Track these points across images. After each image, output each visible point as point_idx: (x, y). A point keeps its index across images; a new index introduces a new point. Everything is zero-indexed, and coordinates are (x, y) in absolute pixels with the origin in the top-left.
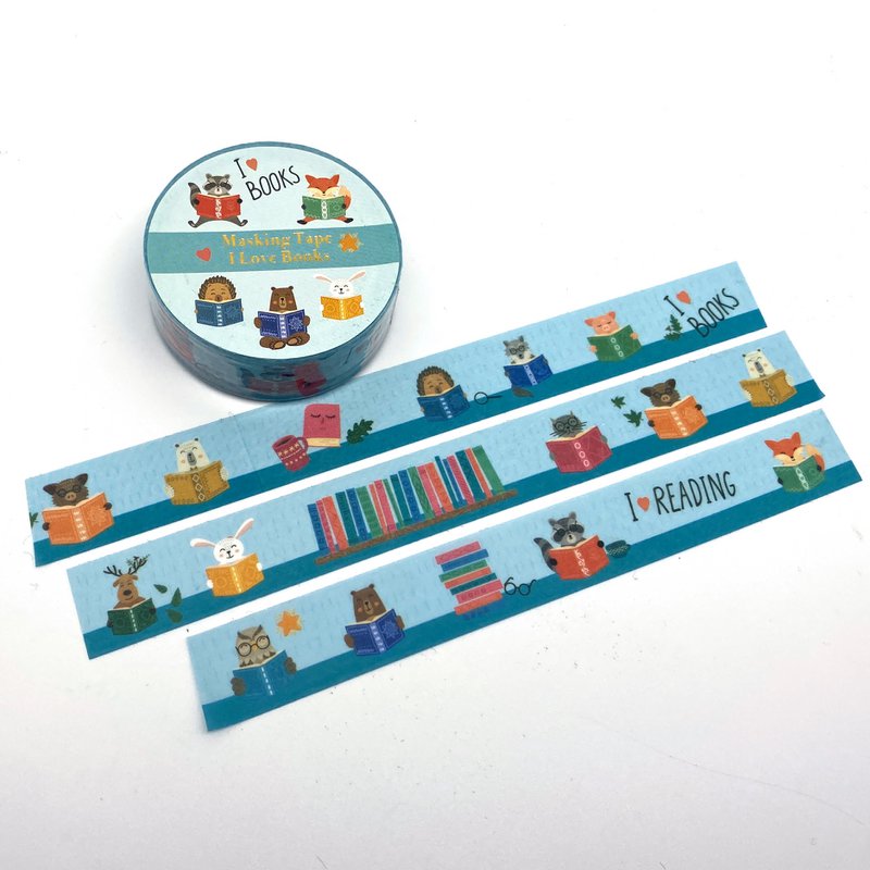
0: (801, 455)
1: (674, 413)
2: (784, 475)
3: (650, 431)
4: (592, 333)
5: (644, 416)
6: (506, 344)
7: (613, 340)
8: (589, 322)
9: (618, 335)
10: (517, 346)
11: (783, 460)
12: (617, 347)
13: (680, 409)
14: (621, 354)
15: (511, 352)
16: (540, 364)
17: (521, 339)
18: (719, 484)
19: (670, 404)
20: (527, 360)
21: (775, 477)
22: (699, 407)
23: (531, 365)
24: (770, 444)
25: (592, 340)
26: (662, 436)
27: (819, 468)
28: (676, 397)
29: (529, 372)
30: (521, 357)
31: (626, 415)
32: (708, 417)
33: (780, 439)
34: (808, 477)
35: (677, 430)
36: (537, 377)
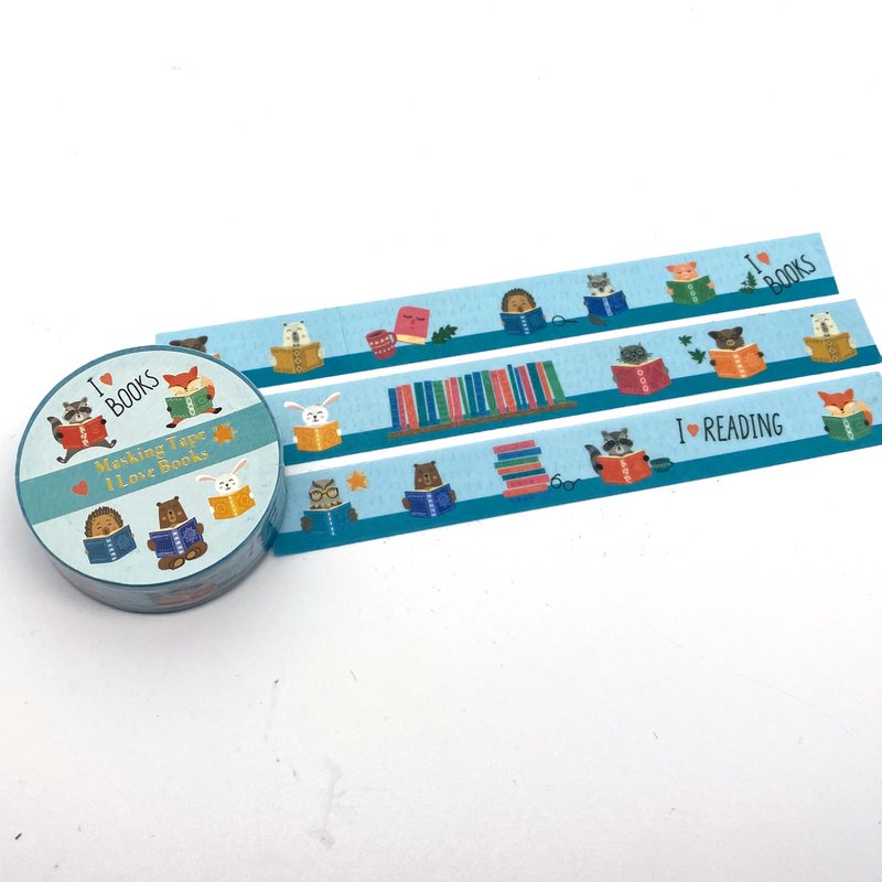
0: (851, 409)
1: (736, 356)
2: (830, 424)
3: (711, 369)
4: (671, 277)
5: (707, 356)
6: (590, 277)
7: (690, 287)
8: (670, 268)
9: (695, 283)
10: (600, 281)
11: (833, 411)
12: (693, 293)
13: (743, 354)
14: (695, 300)
15: (594, 285)
16: (618, 300)
17: (605, 275)
18: (768, 424)
19: (733, 348)
20: (606, 293)
21: (823, 425)
22: (761, 355)
23: (609, 298)
24: (823, 396)
25: (670, 284)
26: (720, 375)
27: (867, 423)
28: (741, 343)
29: (607, 304)
30: (601, 290)
31: (691, 353)
32: (768, 364)
33: (833, 393)
34: (855, 429)
35: (736, 371)
36: (613, 309)
